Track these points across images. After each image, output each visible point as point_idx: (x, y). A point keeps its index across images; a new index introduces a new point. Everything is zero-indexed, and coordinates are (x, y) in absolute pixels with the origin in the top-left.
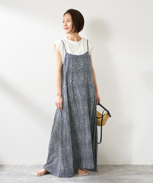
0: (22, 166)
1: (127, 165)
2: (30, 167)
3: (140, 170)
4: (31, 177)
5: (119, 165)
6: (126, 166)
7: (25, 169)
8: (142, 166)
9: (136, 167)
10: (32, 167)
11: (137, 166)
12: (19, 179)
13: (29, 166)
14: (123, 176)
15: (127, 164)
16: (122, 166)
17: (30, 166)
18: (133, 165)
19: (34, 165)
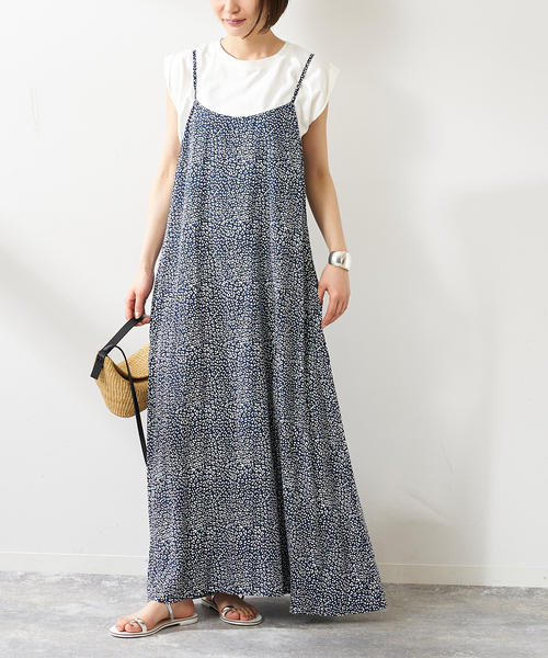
0: (24, 577)
1: (465, 587)
2: (58, 583)
3: (523, 609)
4: (64, 629)
5: (432, 587)
6: (461, 592)
7: (37, 590)
8: (530, 592)
9: (506, 597)
10: (67, 582)
11: (507, 593)
12: (13, 635)
13: (53, 579)
14: (450, 637)
15: (467, 584)
16: (447, 589)
17: (58, 578)
18: (489, 588)
19: (77, 575)
